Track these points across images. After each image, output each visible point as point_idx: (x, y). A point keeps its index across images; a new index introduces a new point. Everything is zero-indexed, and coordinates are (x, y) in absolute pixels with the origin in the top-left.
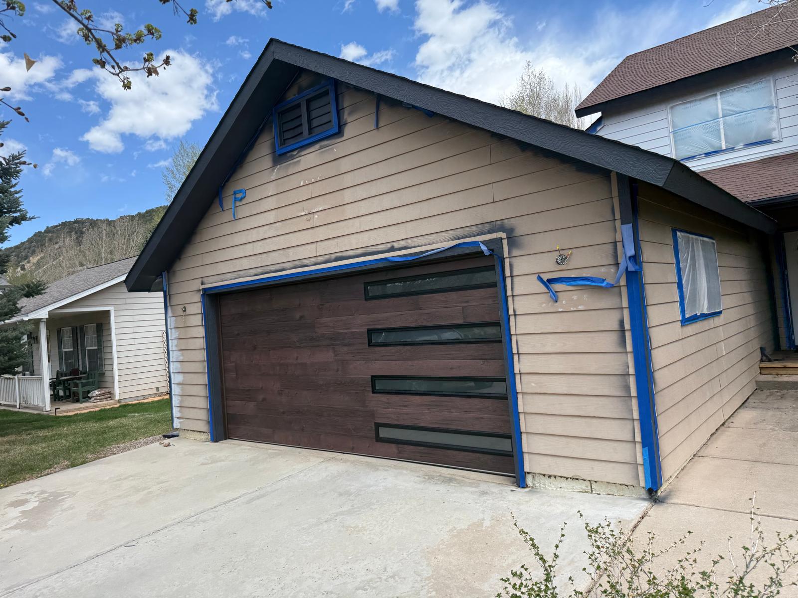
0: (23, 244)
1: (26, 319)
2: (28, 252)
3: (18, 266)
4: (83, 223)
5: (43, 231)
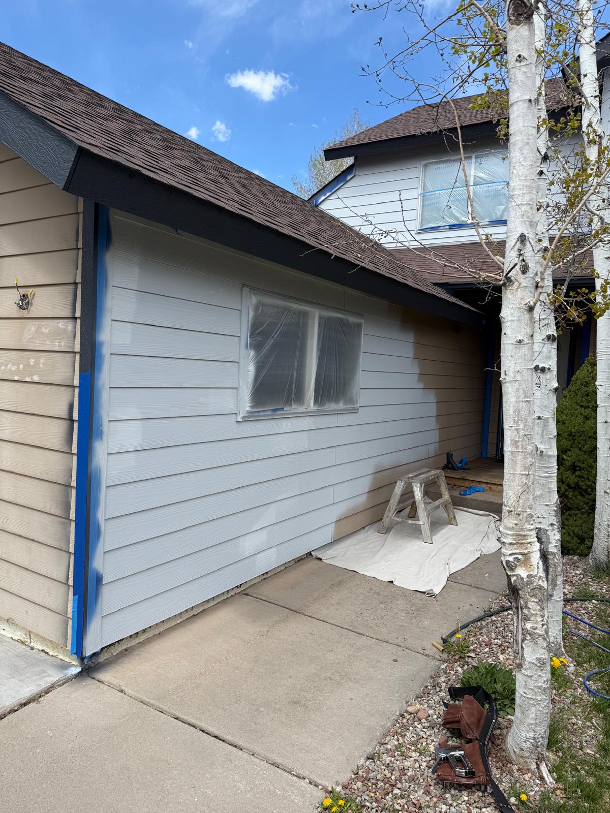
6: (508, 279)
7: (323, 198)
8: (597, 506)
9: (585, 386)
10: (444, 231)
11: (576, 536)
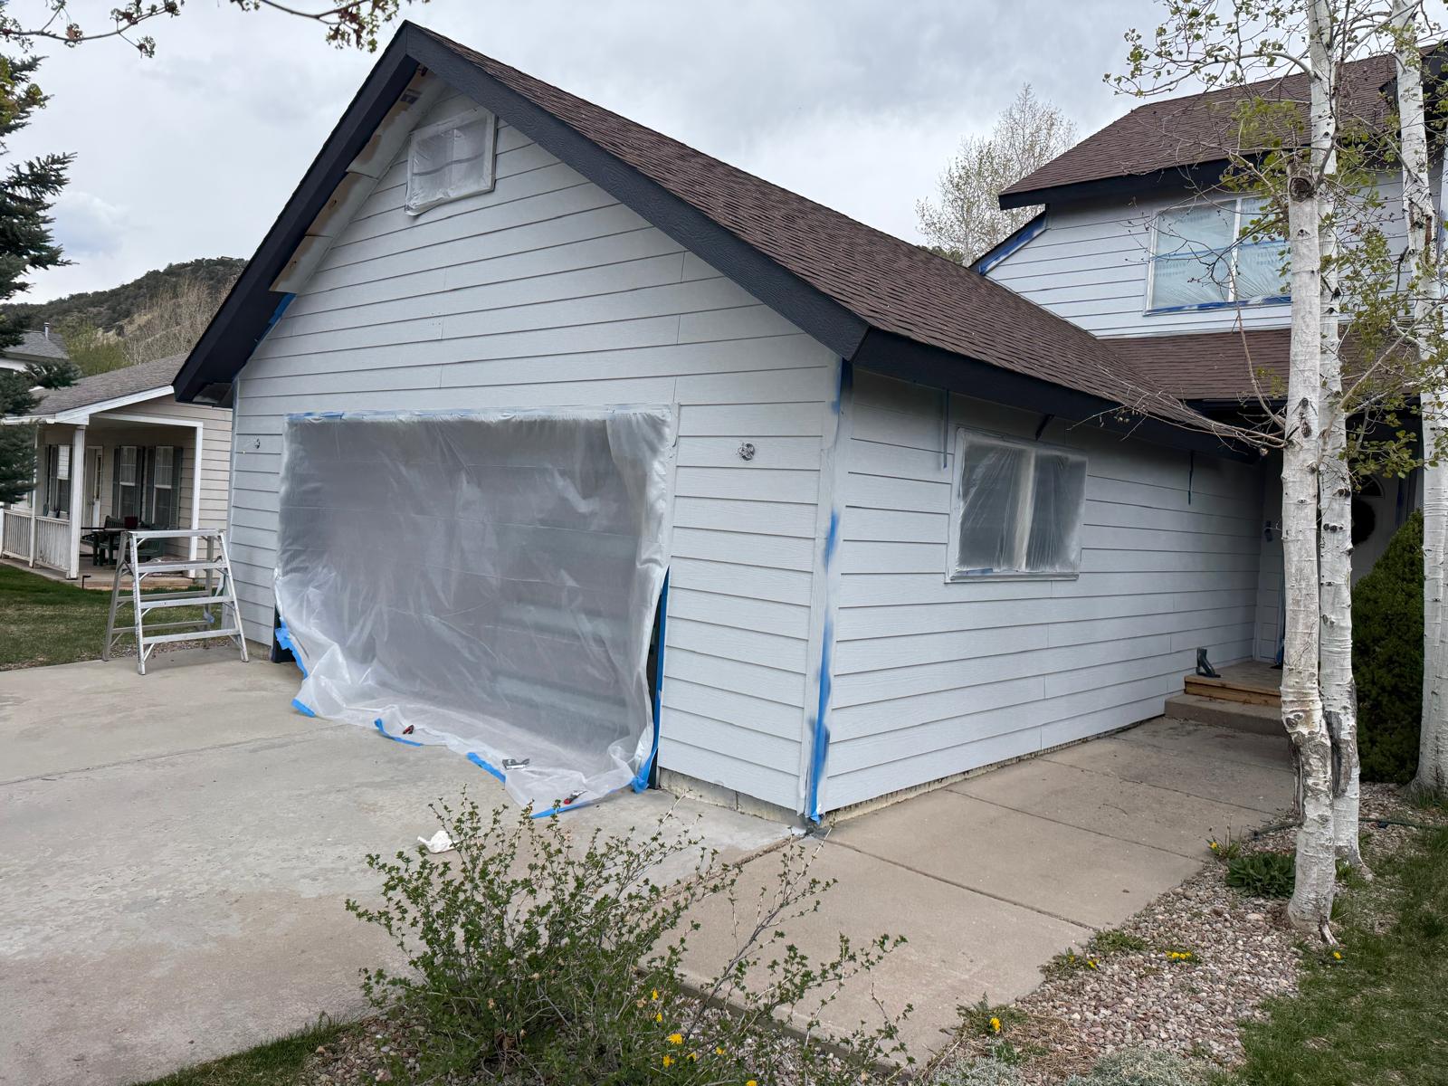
0: (124, 287)
1: (50, 421)
2: (132, 304)
3: (113, 327)
4: (233, 266)
5: (162, 271)
6: (1291, 442)
7: (994, 263)
8: (1423, 714)
9: (1410, 551)
10: (1191, 311)
11: (1393, 757)
